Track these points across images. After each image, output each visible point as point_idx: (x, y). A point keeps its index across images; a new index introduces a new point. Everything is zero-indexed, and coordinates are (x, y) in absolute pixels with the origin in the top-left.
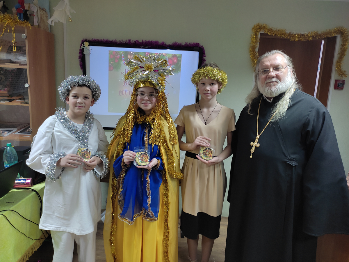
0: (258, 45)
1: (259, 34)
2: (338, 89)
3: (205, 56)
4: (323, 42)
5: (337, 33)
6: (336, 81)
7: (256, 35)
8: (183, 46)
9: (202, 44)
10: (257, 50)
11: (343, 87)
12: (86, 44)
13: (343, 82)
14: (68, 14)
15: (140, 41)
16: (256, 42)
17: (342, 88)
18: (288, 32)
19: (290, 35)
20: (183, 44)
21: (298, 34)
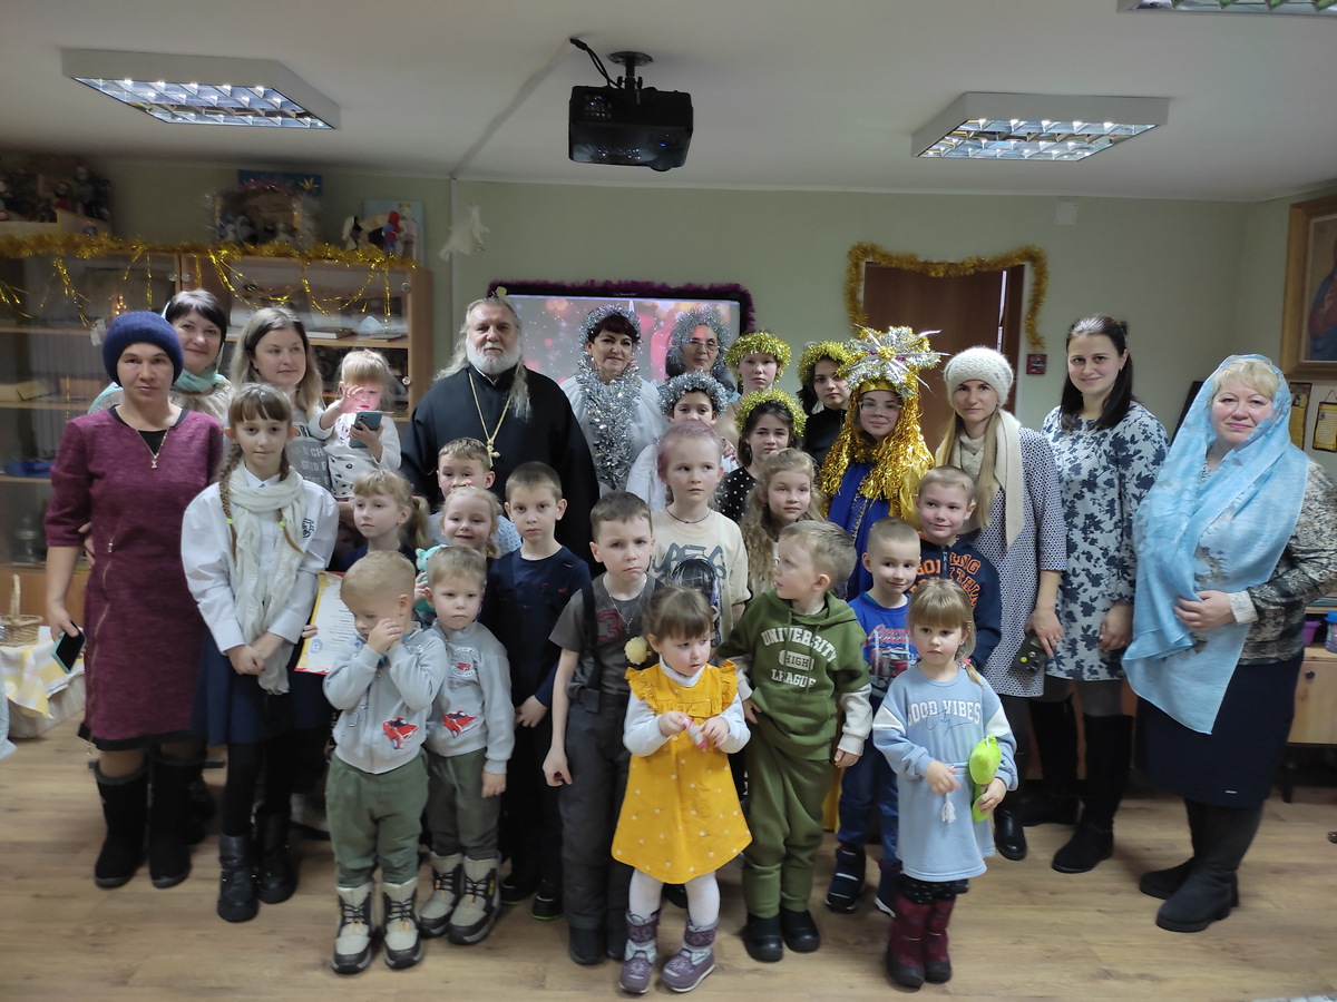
0: (862, 287)
1: (863, 264)
2: (1033, 373)
3: (753, 311)
4: (1005, 273)
5: (1023, 260)
6: (1030, 356)
7: (857, 266)
8: (705, 291)
9: (746, 285)
10: (861, 296)
11: (1045, 368)
12: (501, 291)
13: (1044, 358)
14: (478, 237)
15: (615, 282)
16: (858, 280)
17: (1041, 372)
18: (921, 259)
19: (927, 264)
20: (706, 286)
21: (943, 263)
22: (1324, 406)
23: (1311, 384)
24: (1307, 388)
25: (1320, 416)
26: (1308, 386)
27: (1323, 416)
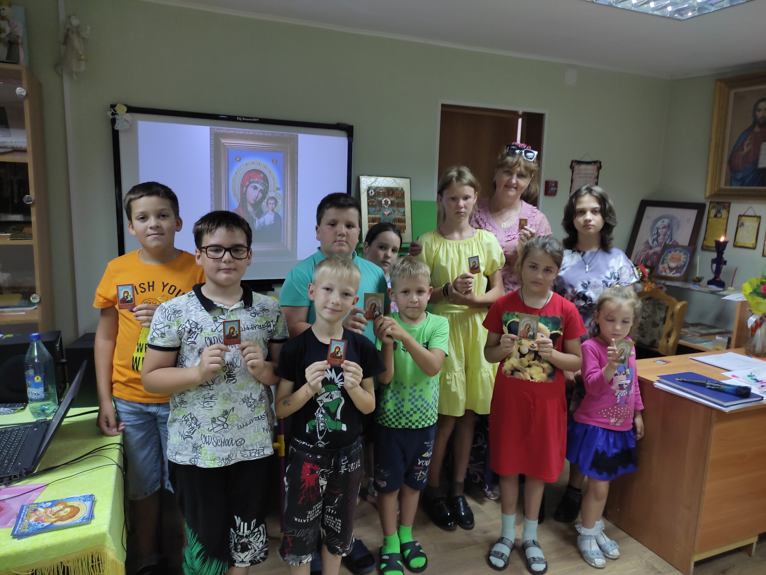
1: (439, 105)
2: (549, 195)
4: (520, 121)
6: (547, 183)
11: (556, 191)
12: (121, 110)
13: (556, 184)
17: (554, 194)
22: (743, 218)
23: (730, 204)
24: (728, 207)
25: (739, 225)
26: (727, 205)
27: (742, 224)
